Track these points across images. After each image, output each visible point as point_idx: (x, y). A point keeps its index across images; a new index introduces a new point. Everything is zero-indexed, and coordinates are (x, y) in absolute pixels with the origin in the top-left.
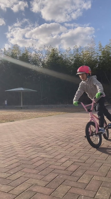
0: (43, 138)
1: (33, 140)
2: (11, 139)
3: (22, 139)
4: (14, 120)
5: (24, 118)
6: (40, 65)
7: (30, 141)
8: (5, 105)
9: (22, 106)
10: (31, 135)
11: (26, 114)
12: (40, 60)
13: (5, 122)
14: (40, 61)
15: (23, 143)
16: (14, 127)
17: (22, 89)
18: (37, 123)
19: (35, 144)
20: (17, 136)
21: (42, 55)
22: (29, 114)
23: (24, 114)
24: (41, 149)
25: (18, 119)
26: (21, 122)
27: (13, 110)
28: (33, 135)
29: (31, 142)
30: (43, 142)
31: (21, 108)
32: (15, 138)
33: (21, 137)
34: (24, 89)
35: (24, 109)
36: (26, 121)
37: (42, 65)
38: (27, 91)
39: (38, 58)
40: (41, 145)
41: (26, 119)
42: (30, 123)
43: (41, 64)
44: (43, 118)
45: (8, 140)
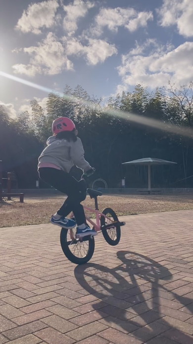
0: (188, 248)
1: (170, 249)
2: (132, 245)
3: (152, 246)
4: (137, 213)
5: (153, 210)
6: (181, 117)
7: (165, 250)
8: (122, 187)
9: (149, 189)
10: (167, 240)
11: (156, 203)
12: (183, 107)
13: (122, 215)
14: (183, 109)
15: (152, 253)
16: (137, 224)
17: (150, 160)
18: (176, 221)
19: (174, 257)
20: (142, 241)
21: (185, 98)
22: (163, 203)
23: (154, 203)
24: (184, 266)
25: (144, 210)
26: (149, 216)
27: (134, 196)
28: (171, 240)
29: (167, 253)
30: (190, 255)
31: (149, 193)
32: (139, 244)
33: (148, 242)
34: (154, 161)
35: (154, 194)
36: (156, 215)
37: (185, 117)
38: (159, 163)
39: (178, 104)
40: (186, 259)
41: (156, 212)
42: (164, 219)
43: (184, 115)
44: (187, 212)
45: (128, 246)
